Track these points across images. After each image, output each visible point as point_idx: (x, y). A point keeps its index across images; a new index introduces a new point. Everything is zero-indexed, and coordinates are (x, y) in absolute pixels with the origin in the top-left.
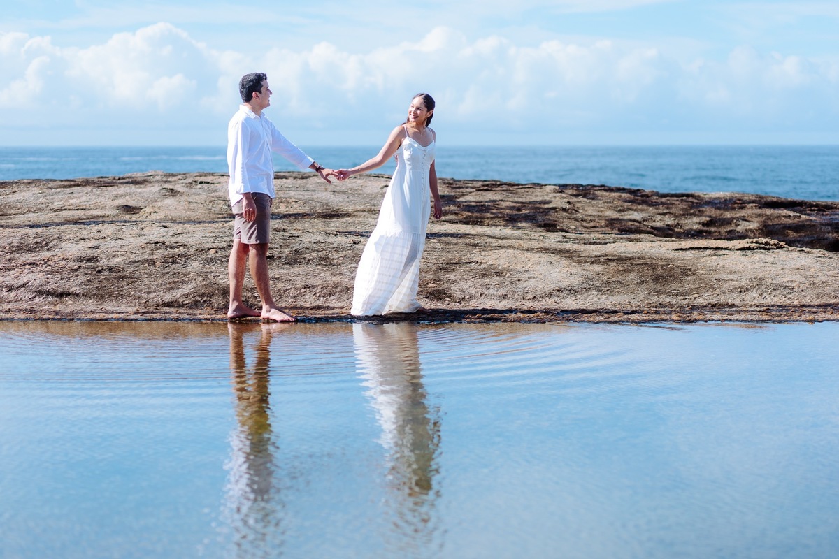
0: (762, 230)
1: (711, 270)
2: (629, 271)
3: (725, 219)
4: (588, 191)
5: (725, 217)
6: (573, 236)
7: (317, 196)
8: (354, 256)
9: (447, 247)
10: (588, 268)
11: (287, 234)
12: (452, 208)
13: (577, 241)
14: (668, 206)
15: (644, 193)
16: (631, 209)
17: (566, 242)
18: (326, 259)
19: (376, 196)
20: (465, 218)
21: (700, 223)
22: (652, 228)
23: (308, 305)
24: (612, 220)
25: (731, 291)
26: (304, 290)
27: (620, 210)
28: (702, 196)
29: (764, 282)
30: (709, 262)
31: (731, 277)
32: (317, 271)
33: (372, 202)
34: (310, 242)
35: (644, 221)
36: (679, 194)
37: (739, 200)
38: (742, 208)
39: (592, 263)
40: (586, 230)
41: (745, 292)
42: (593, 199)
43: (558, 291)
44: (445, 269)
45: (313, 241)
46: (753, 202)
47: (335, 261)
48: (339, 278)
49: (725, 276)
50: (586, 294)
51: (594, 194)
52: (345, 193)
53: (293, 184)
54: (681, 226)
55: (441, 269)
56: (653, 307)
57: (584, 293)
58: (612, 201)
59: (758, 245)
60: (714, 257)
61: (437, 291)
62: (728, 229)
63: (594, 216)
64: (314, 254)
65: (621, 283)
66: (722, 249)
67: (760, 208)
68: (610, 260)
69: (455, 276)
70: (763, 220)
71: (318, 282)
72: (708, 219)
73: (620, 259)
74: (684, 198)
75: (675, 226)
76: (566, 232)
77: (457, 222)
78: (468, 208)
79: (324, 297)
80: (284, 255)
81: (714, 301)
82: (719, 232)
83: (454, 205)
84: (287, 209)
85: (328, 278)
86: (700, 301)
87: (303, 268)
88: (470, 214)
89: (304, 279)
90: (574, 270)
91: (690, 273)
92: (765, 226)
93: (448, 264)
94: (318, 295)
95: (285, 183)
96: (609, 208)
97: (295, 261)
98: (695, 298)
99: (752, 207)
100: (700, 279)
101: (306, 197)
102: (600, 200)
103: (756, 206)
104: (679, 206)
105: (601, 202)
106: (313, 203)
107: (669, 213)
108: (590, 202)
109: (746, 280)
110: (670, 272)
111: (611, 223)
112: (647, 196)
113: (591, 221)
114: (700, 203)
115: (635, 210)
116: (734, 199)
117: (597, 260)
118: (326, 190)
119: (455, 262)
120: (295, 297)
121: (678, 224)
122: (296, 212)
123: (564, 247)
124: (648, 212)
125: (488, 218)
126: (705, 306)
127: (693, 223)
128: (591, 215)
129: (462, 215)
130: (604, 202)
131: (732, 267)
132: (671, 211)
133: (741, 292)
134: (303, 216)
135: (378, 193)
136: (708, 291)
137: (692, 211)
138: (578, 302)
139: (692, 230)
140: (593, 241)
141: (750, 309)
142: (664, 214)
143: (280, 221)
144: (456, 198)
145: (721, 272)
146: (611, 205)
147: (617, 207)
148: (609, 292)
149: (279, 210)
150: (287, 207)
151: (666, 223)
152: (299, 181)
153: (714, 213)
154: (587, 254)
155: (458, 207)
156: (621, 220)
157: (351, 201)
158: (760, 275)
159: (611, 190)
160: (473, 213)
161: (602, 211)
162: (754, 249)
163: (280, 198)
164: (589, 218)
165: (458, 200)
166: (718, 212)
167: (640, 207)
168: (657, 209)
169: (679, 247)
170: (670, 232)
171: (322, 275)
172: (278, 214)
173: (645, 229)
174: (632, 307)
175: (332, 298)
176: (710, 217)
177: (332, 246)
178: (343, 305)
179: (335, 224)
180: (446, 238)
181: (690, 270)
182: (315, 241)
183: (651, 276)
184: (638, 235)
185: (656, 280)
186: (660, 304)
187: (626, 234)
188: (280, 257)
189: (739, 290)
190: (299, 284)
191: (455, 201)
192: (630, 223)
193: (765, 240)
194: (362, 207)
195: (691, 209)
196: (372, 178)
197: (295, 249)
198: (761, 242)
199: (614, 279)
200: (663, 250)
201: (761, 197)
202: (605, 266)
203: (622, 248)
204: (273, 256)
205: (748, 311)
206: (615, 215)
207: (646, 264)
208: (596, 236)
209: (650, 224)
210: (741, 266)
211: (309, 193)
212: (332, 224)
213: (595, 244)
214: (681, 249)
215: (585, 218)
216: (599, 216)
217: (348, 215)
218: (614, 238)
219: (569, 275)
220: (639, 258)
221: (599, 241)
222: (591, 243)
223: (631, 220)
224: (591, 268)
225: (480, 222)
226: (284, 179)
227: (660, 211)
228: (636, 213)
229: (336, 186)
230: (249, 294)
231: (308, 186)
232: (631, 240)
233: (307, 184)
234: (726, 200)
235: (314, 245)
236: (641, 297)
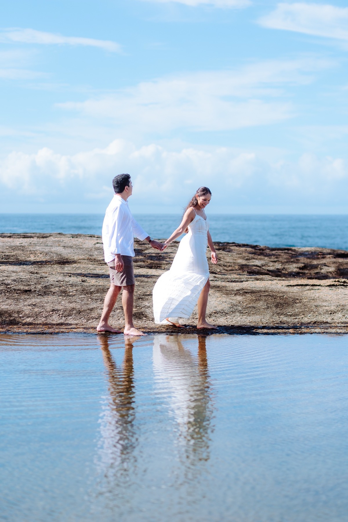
0: (337, 272)
1: (311, 299)
2: (259, 300)
3: (313, 265)
4: (226, 247)
5: (313, 264)
6: (220, 276)
7: (54, 249)
8: (83, 290)
9: (142, 284)
10: (233, 298)
11: (39, 276)
12: (141, 257)
13: (223, 280)
14: (277, 256)
15: (260, 248)
16: (254, 259)
17: (216, 280)
18: (65, 292)
19: (91, 250)
20: (149, 264)
21: (298, 268)
22: (268, 270)
23: (54, 322)
24: (243, 265)
25: (325, 313)
26: (52, 313)
27: (247, 259)
28: (297, 249)
29: (345, 308)
30: (309, 294)
31: (324, 304)
32: (60, 300)
33: (89, 253)
34: (54, 281)
35: (262, 266)
36: (283, 248)
37: (321, 252)
38: (323, 258)
39: (235, 295)
40: (226, 272)
41: (333, 314)
42: (229, 252)
43: (215, 313)
44: (142, 299)
45: (56, 280)
46: (330, 254)
47: (71, 293)
48: (74, 305)
49: (320, 304)
50: (233, 315)
51: (229, 248)
52: (71, 247)
53: (38, 241)
54: (286, 269)
55: (139, 299)
56: (276, 324)
57: (232, 314)
58: (241, 253)
59: (339, 283)
60: (312, 291)
61: (138, 313)
62: (316, 272)
63: (231, 263)
64: (57, 289)
65: (254, 308)
66: (316, 285)
67: (335, 258)
68: (246, 292)
69: (149, 303)
70: (337, 265)
71: (61, 308)
72: (303, 265)
73: (252, 292)
74: (286, 251)
75: (282, 269)
76: (216, 274)
77: (145, 267)
78: (151, 257)
79: (65, 317)
80: (38, 290)
81: (314, 320)
82: (310, 273)
83: (142, 255)
84: (35, 258)
85: (67, 305)
86: (306, 320)
87: (50, 298)
88: (152, 261)
89: (52, 305)
90: (224, 300)
91: (298, 301)
92: (339, 269)
93: (143, 295)
94: (61, 315)
95: (33, 241)
96: (240, 258)
97: (45, 294)
98: (302, 318)
99: (330, 258)
100: (305, 306)
101: (47, 250)
102: (233, 252)
103: (332, 257)
104: (284, 257)
105: (234, 254)
106: (52, 254)
107: (278, 261)
108: (227, 254)
109: (334, 306)
110: (285, 301)
111: (242, 267)
112: (263, 250)
113: (229, 266)
114: (296, 254)
115: (256, 259)
116: (317, 252)
117: (238, 292)
118: (59, 245)
119: (148, 294)
120: (46, 317)
121: (284, 268)
122: (41, 260)
123: (215, 284)
124: (265, 260)
125: (164, 264)
126: (310, 323)
127: (293, 268)
128: (229, 262)
129: (147, 262)
130: (237, 254)
131: (324, 298)
132: (279, 260)
133: (331, 314)
134: (46, 263)
135: (92, 247)
136: (310, 313)
137: (292, 260)
138: (228, 320)
139: (293, 272)
140: (233, 280)
141: (338, 325)
142: (275, 262)
143: (33, 266)
144: (143, 251)
145: (318, 300)
146: (241, 255)
147: (245, 257)
148: (247, 314)
149: (30, 258)
150: (35, 257)
151: (277, 267)
152: (42, 240)
153: (307, 261)
154: (231, 289)
155: (144, 257)
156: (248, 265)
157: (76, 253)
158: (342, 303)
159: (239, 246)
160: (154, 261)
161: (235, 260)
162: (336, 286)
163: (30, 251)
164: (228, 264)
165: (144, 252)
166: (309, 260)
167: (259, 257)
168: (270, 258)
169: (289, 284)
170: (280, 273)
171: (63, 302)
172: (30, 261)
173: (264, 271)
174: (263, 323)
175: (70, 317)
176: (304, 263)
177: (68, 283)
178: (77, 322)
179: (67, 268)
180: (140, 278)
181: (298, 299)
182: (57, 280)
183: (273, 303)
184: (261, 276)
185: (277, 306)
186: (280, 322)
187: (253, 275)
188: (35, 291)
189: (330, 312)
190: (49, 308)
191: (142, 253)
192: (254, 267)
193: (343, 280)
194: (83, 257)
195: (291, 259)
196: (88, 238)
197: (44, 285)
198: (340, 281)
199: (250, 305)
200: (279, 286)
201: (334, 251)
202: (244, 297)
203: (253, 285)
204: (31, 290)
205: (337, 326)
206: (244, 262)
207: (270, 295)
208: (234, 276)
209: (267, 268)
210: (330, 297)
211: (49, 248)
212: (66, 269)
213: (234, 281)
214: (291, 286)
215: (226, 264)
216: (234, 263)
217: (74, 262)
218: (246, 278)
219: (221, 303)
220: (264, 291)
221: (237, 280)
222: (232, 282)
223: (254, 266)
224: (235, 298)
225: (160, 267)
226: (32, 238)
227: (272, 260)
228: (257, 261)
229: (65, 243)
230: (16, 315)
231: (47, 243)
232: (257, 279)
233: (47, 242)
234: (312, 253)
235: (57, 283)
236: (268, 317)
